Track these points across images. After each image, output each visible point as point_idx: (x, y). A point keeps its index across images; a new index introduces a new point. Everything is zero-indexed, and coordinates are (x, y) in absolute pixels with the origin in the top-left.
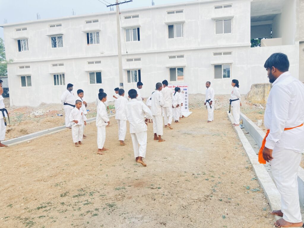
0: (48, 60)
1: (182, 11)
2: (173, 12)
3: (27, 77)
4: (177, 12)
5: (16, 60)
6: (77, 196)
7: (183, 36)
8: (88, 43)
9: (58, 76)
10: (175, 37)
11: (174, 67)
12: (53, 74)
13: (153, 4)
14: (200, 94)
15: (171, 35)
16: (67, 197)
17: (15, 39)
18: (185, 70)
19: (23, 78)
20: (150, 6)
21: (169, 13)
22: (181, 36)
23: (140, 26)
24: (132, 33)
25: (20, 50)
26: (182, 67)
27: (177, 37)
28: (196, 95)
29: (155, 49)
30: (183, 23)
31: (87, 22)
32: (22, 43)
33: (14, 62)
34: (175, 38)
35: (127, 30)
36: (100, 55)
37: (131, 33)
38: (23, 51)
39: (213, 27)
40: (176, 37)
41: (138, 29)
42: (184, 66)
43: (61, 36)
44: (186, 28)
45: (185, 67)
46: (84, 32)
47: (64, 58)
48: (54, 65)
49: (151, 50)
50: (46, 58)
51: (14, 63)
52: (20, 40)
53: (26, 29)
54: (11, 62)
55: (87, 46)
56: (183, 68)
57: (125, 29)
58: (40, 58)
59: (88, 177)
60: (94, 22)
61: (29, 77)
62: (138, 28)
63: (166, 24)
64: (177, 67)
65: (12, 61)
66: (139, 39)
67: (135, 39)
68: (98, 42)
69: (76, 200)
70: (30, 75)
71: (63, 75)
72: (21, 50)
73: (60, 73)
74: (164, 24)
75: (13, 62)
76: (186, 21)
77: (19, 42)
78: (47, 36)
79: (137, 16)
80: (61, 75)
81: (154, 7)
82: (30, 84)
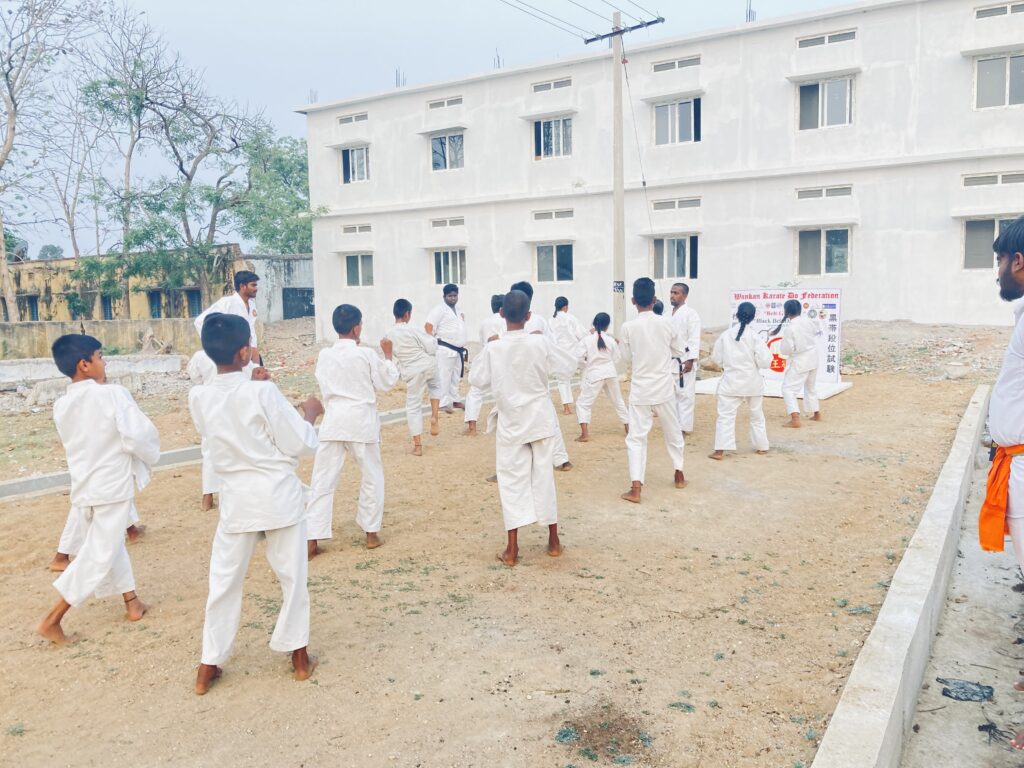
0: (421, 206)
1: (850, 35)
2: (820, 41)
3: (363, 257)
4: (834, 38)
5: (335, 209)
6: (391, 571)
7: (850, 121)
8: (538, 153)
9: (446, 254)
10: (822, 125)
11: (815, 226)
12: (431, 249)
13: (750, 15)
14: (906, 321)
15: (808, 120)
16: (369, 571)
17: (335, 148)
18: (853, 240)
19: (351, 261)
20: (741, 24)
21: (804, 43)
22: (844, 122)
23: (704, 93)
24: (677, 116)
25: (346, 179)
26: (845, 225)
27: (828, 124)
28: (890, 324)
29: (752, 166)
30: (852, 75)
31: (538, 88)
32: (354, 159)
33: (330, 214)
34: (823, 127)
35: (659, 106)
36: (570, 190)
37: (674, 117)
38: (354, 182)
39: (968, 83)
40: (825, 122)
41: (697, 102)
42: (852, 225)
43: (459, 133)
44: (863, 90)
45: (855, 228)
46: (527, 120)
47: (466, 202)
48: (436, 223)
49: (736, 170)
50: (417, 202)
51: (329, 217)
52: (348, 151)
53: (363, 117)
54: (323, 215)
55: (534, 161)
56: (847, 230)
57: (653, 103)
58: (400, 203)
59: (437, 536)
60: (558, 84)
61: (368, 258)
62: (695, 100)
63: (791, 82)
64: (825, 226)
65: (325, 211)
66: (698, 137)
67: (684, 137)
68: (568, 148)
69: (386, 579)
70: (372, 252)
71: (462, 253)
72: (351, 179)
73: (454, 248)
74: (787, 81)
75: (328, 215)
76: (864, 69)
77: (346, 154)
78: (422, 137)
79: (696, 61)
80: (454, 254)
81: (756, 26)
82: (369, 280)
